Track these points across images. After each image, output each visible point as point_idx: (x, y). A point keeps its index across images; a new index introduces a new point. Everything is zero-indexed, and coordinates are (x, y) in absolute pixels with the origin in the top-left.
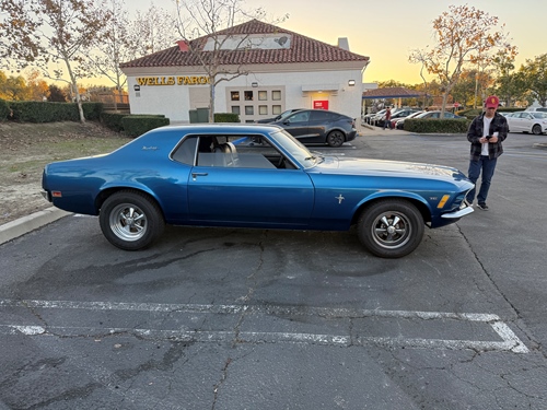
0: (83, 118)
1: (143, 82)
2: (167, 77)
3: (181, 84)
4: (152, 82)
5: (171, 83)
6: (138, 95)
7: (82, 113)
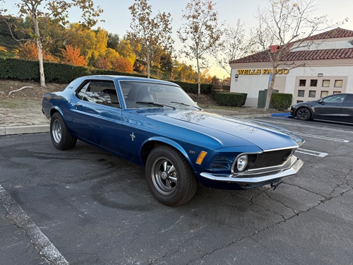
0: (199, 92)
1: (241, 72)
2: (256, 69)
3: (265, 73)
4: (247, 72)
5: (258, 73)
6: (236, 81)
7: (199, 89)
